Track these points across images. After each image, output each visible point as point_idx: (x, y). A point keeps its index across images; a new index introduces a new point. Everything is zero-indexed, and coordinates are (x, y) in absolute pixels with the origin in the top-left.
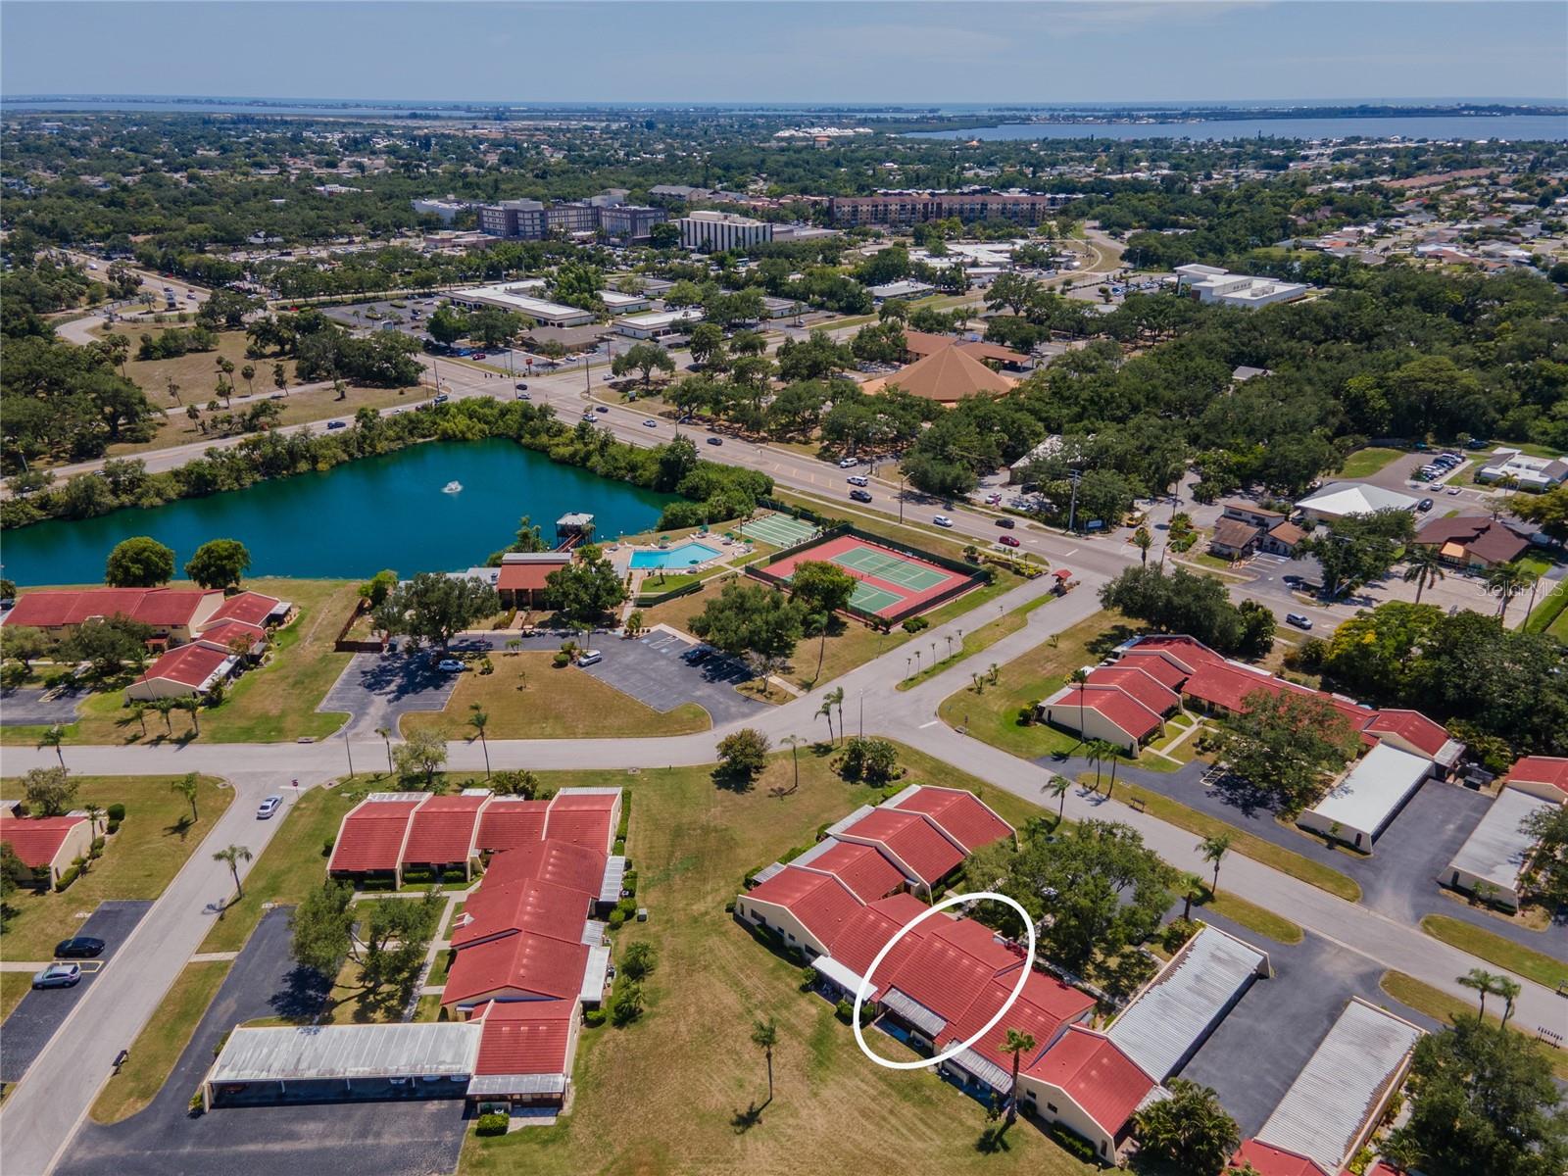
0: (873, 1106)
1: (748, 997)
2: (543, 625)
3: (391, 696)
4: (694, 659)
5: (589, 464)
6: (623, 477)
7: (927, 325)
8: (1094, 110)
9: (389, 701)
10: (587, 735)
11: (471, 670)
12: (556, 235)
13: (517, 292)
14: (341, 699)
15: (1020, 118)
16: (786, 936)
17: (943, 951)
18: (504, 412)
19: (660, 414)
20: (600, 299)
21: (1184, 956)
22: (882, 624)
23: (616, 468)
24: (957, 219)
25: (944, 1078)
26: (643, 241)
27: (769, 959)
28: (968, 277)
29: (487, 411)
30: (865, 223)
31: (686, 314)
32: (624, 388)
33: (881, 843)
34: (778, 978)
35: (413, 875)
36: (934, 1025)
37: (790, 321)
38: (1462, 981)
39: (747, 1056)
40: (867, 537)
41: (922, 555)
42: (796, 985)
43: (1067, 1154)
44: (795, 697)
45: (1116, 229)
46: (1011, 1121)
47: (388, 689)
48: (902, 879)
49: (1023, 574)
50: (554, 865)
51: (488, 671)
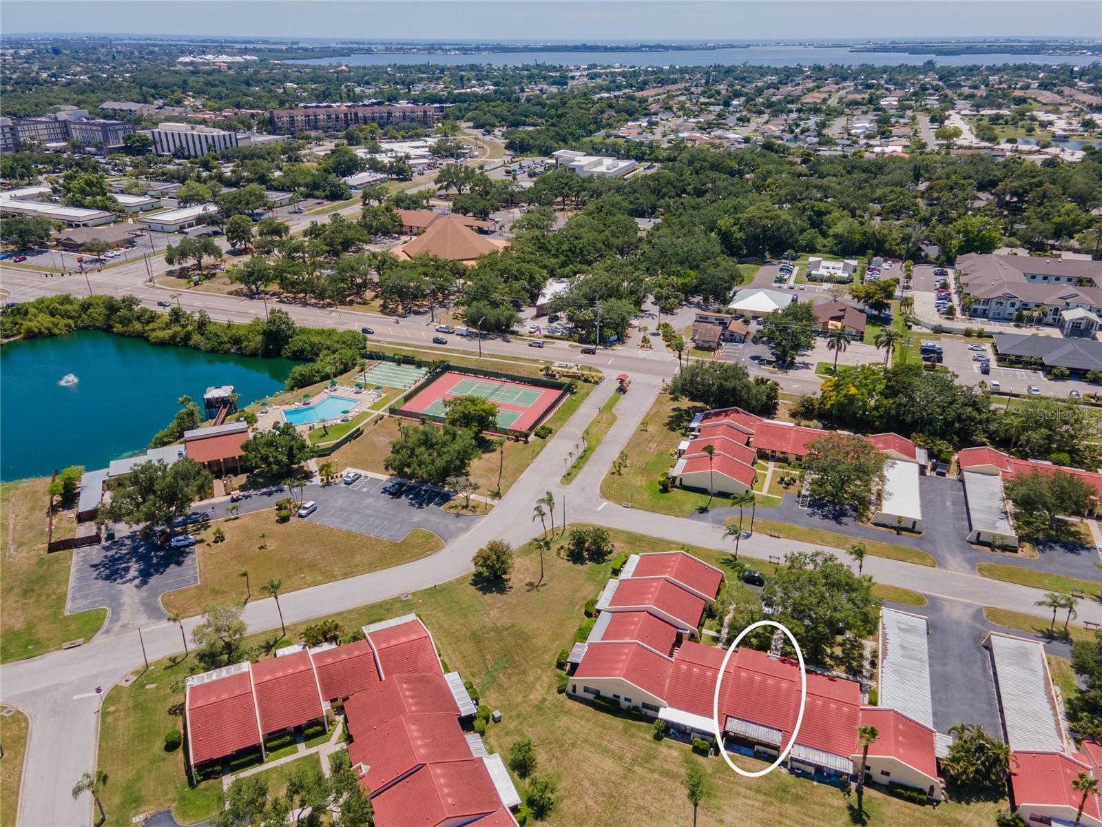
0: (765, 815)
1: (621, 758)
2: (243, 488)
3: (137, 582)
4: (396, 492)
5: (191, 343)
6: (229, 350)
7: (405, 204)
8: (417, 44)
9: (137, 587)
10: (346, 575)
11: (202, 541)
12: (31, 148)
13: (23, 198)
14: (86, 597)
15: (363, 49)
16: (622, 700)
17: (751, 679)
18: (85, 307)
19: (229, 293)
20: (115, 201)
21: (884, 635)
22: (520, 436)
23: (220, 343)
24: (375, 124)
25: (798, 775)
26: (119, 150)
27: (618, 723)
28: (410, 166)
29: (69, 307)
30: (302, 130)
31: (205, 209)
32: (183, 274)
33: (650, 606)
34: (633, 736)
35: (275, 743)
36: (775, 738)
37: (291, 208)
38: (1040, 604)
39: (652, 808)
40: (464, 371)
41: (514, 379)
42: (649, 737)
43: (909, 804)
44: (493, 506)
45: (487, 127)
46: (860, 792)
47: (129, 576)
48: (676, 631)
49: (590, 382)
50: (411, 697)
51: (220, 538)
